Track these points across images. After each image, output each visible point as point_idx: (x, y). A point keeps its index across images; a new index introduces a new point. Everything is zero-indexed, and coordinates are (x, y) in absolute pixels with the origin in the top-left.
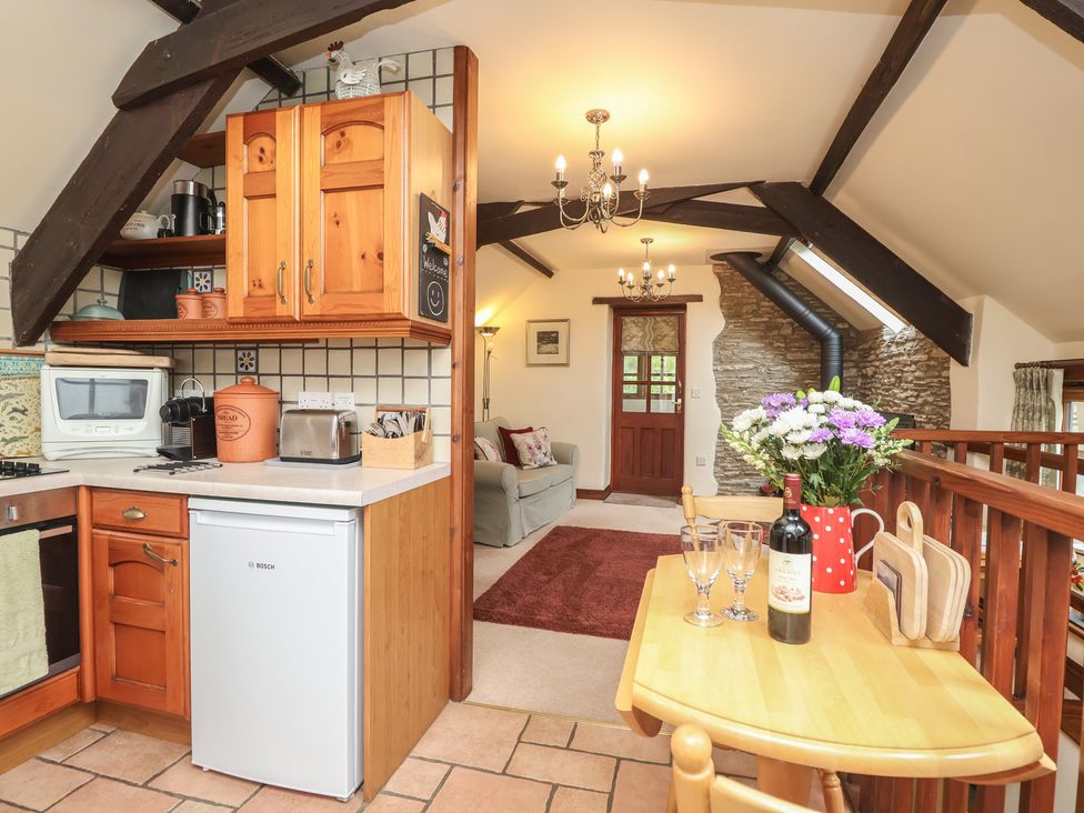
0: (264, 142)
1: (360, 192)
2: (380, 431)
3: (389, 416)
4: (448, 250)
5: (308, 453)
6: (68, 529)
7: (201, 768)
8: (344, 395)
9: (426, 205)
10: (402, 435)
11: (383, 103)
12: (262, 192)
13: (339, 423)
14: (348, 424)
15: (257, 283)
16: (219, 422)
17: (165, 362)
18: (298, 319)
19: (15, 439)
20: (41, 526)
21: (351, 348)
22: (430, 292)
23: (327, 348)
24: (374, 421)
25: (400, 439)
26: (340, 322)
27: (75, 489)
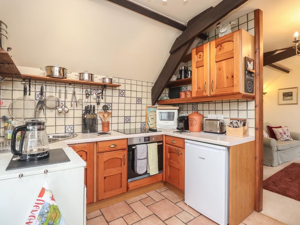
0: (201, 53)
1: (226, 60)
2: (232, 126)
3: (234, 121)
4: (254, 71)
5: (211, 131)
6: (162, 143)
7: (187, 204)
8: (220, 115)
9: (246, 60)
10: (239, 127)
11: (233, 34)
12: (200, 65)
13: (220, 123)
14: (222, 123)
15: (199, 88)
16: (189, 122)
17: (178, 108)
18: (209, 96)
19: (152, 124)
20: (158, 142)
21: (222, 103)
22: (248, 85)
23: (215, 103)
24: (230, 123)
25: (238, 128)
26: (220, 96)
27: (163, 135)
